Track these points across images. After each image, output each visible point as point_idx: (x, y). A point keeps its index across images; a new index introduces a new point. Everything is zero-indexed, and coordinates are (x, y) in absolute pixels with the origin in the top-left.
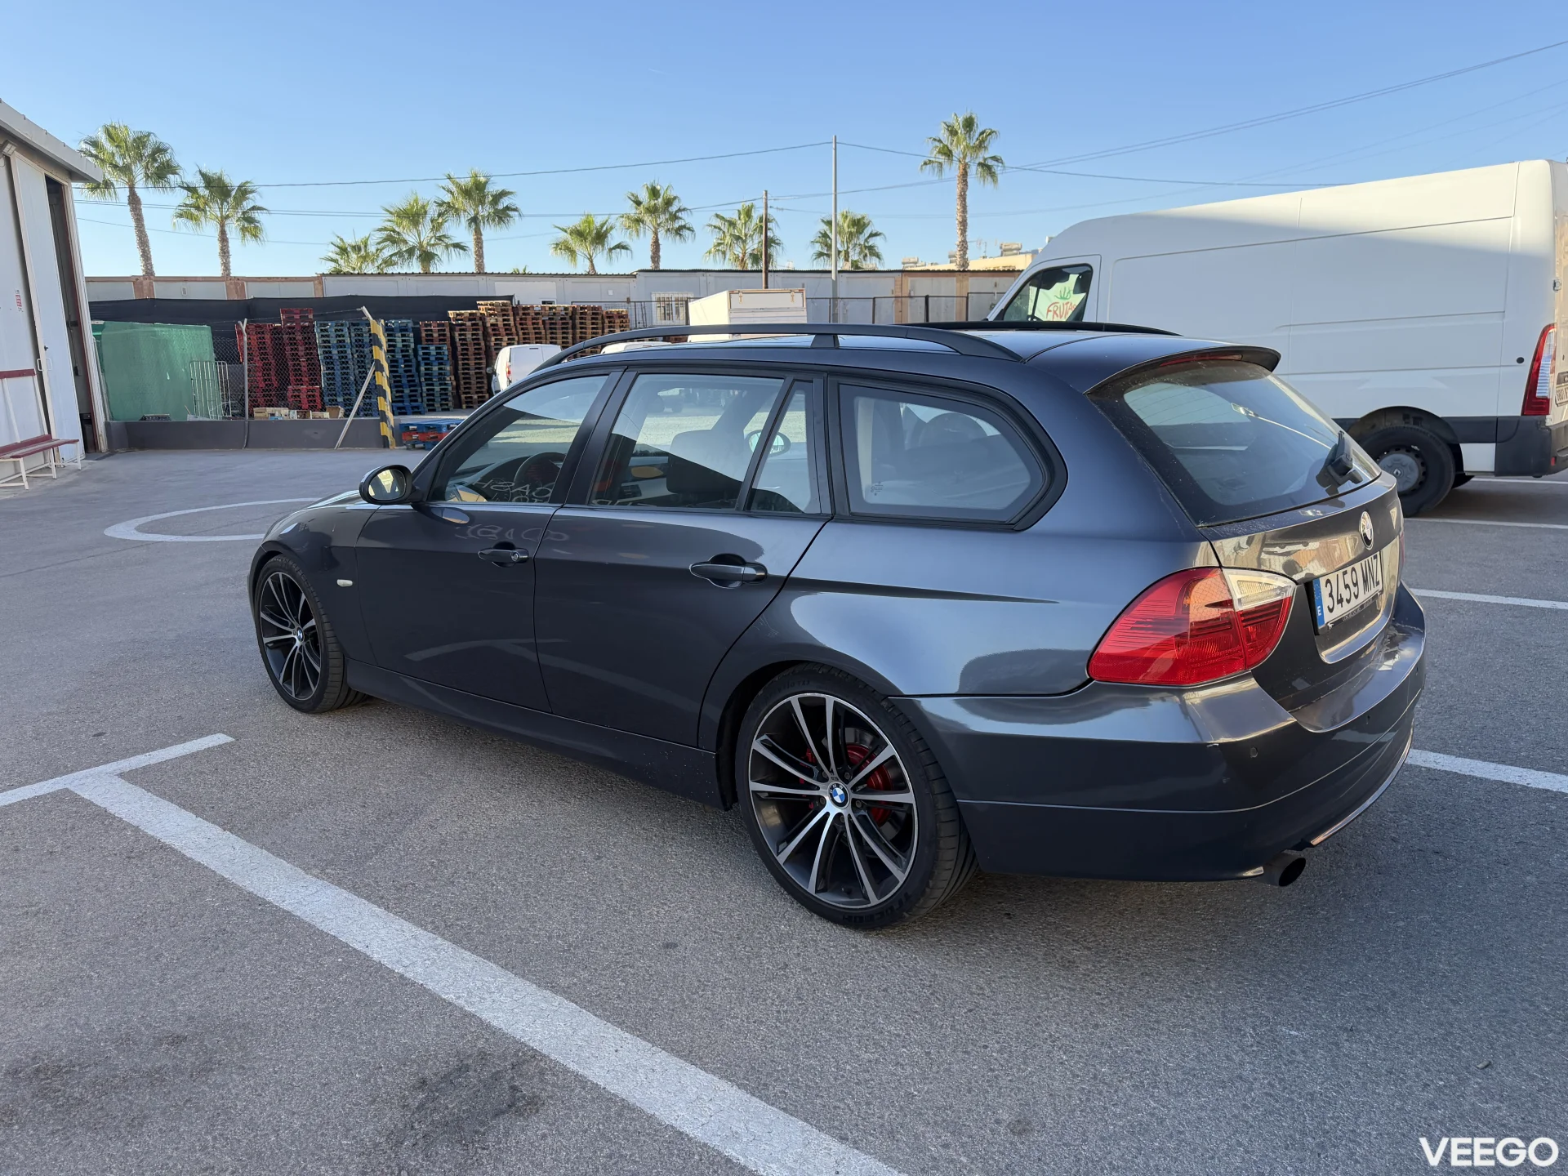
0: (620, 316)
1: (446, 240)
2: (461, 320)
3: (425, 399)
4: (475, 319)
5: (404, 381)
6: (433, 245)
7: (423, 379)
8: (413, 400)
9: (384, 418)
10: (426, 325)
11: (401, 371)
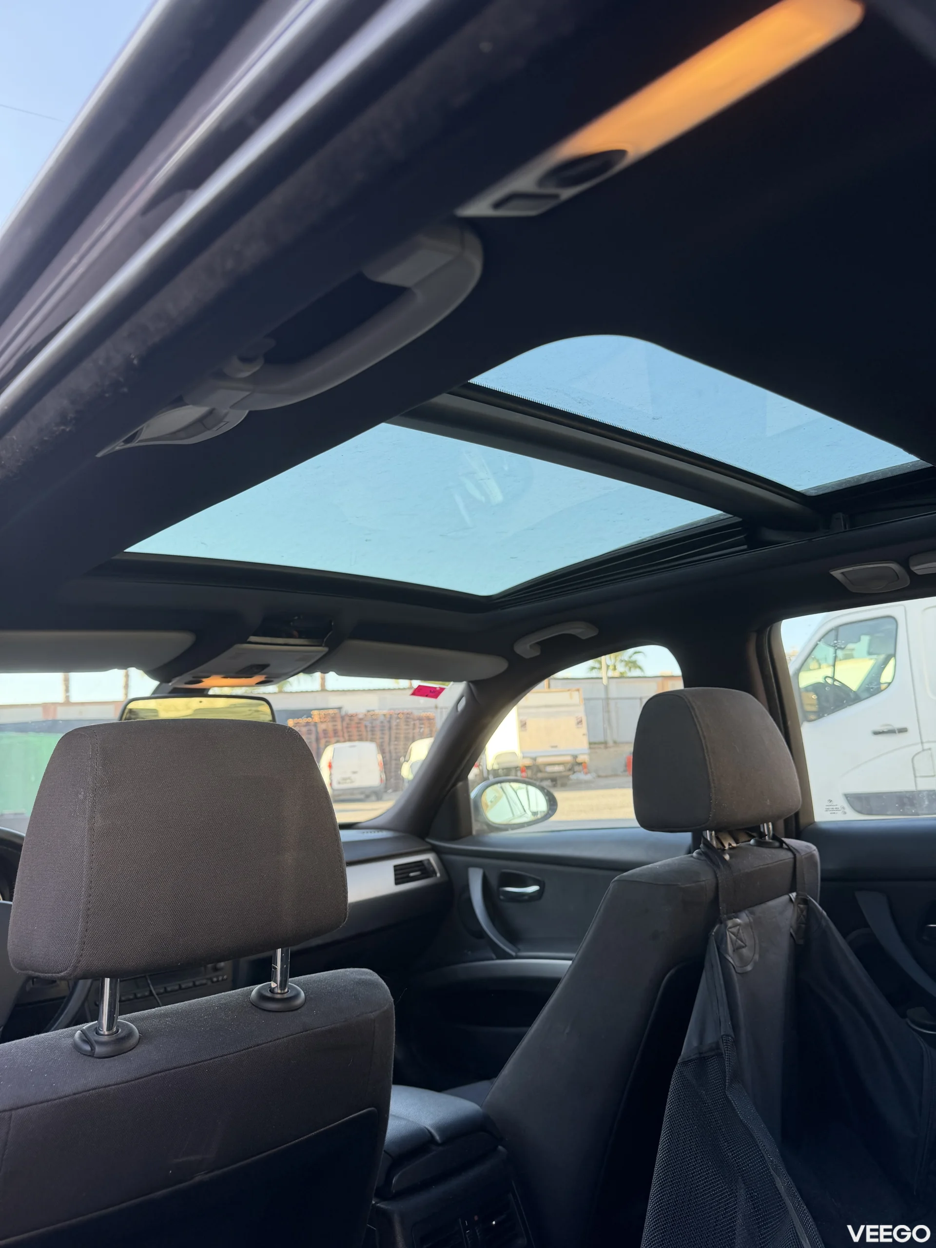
0: (429, 719)
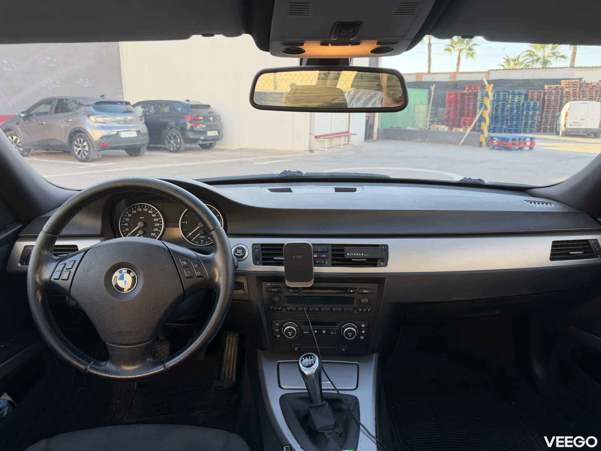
1: (557, 54)
2: (551, 90)
3: (523, 127)
4: (558, 89)
5: (515, 118)
6: (550, 57)
7: (523, 118)
8: (517, 126)
9: (483, 133)
10: (532, 92)
11: (514, 113)
